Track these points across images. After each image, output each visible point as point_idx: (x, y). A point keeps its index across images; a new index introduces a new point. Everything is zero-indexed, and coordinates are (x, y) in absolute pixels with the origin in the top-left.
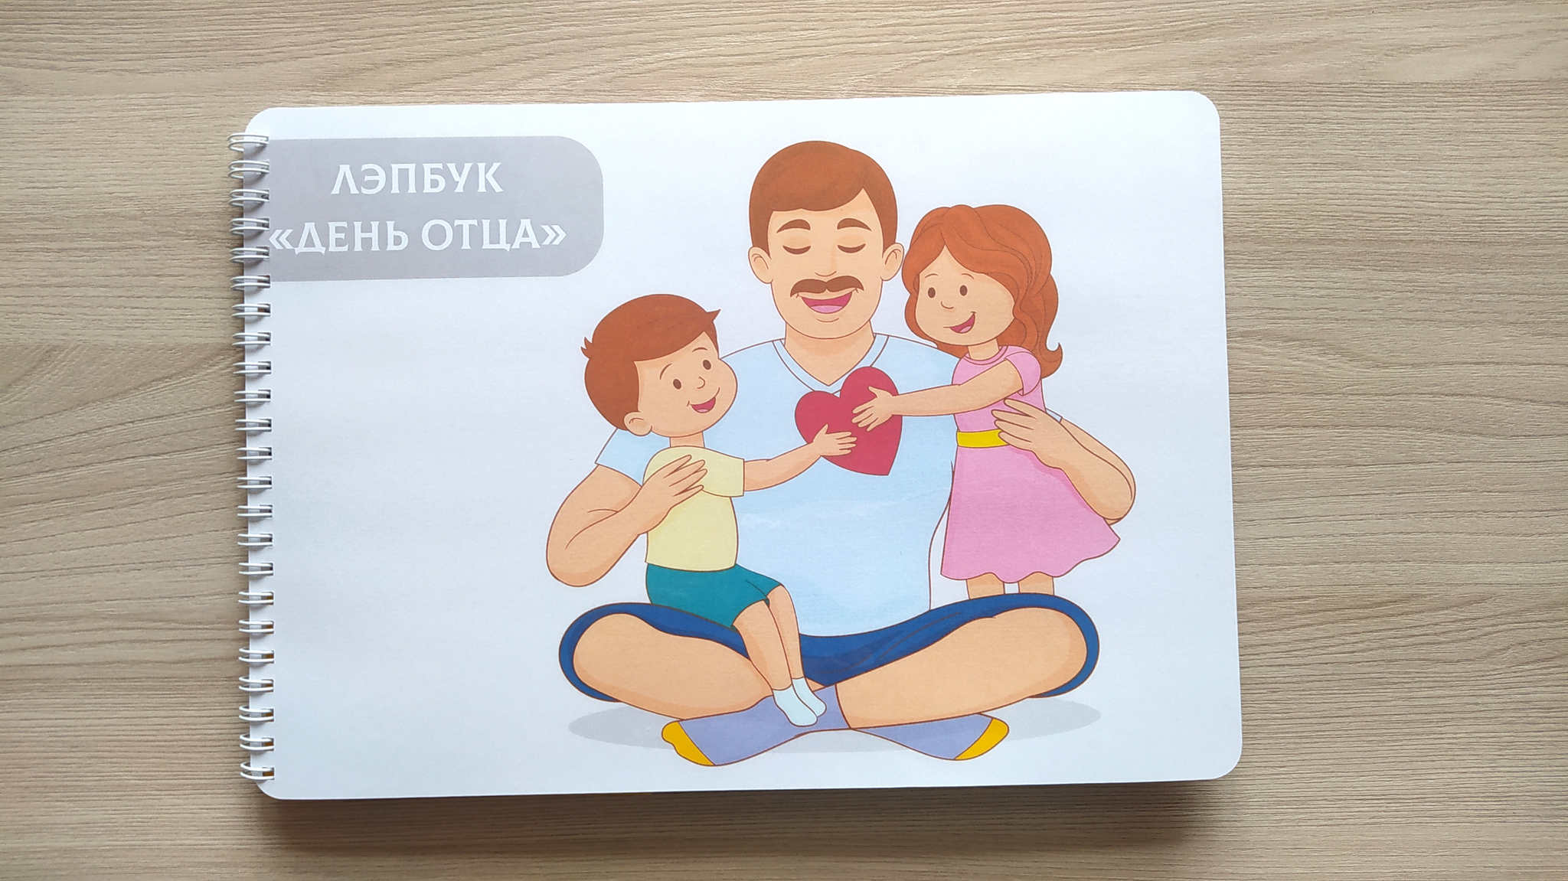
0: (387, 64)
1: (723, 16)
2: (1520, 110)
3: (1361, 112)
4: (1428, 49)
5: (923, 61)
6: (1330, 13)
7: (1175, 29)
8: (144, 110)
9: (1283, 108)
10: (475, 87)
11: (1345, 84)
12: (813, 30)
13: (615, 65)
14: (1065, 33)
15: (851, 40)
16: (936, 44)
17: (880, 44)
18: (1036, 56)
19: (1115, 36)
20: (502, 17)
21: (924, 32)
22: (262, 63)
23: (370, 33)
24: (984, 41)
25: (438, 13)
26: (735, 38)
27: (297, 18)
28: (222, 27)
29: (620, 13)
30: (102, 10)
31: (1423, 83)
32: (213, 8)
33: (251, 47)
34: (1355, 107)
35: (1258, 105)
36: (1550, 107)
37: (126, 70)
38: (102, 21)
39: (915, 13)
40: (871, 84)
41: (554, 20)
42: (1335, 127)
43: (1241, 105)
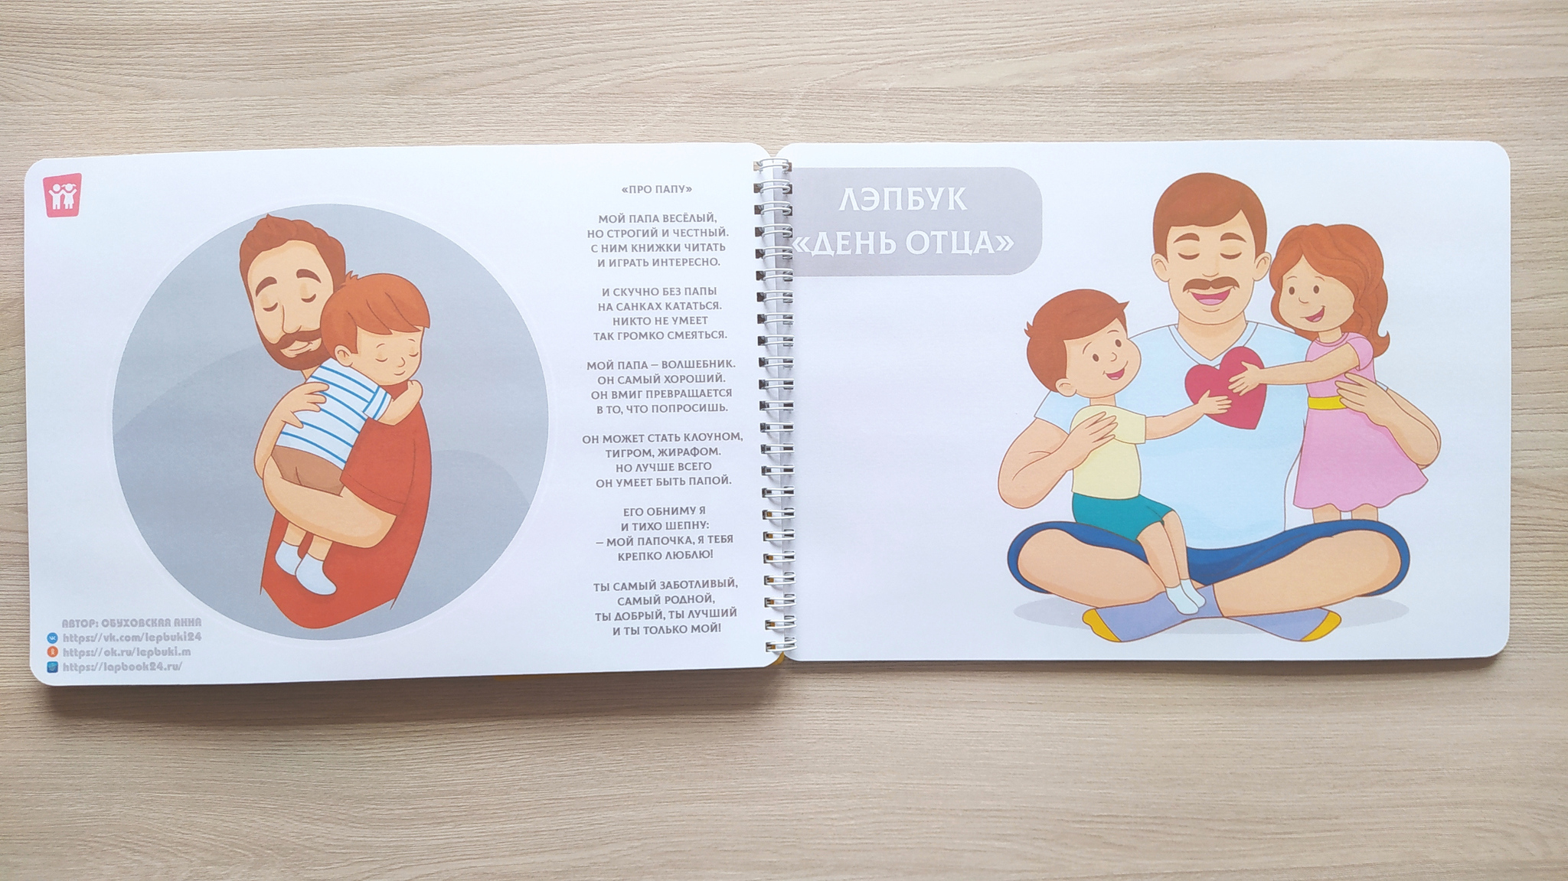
0: (445, 74)
1: (706, 35)
2: (1329, 103)
3: (1204, 106)
4: (1259, 55)
5: (862, 69)
6: (1180, 28)
7: (1058, 43)
8: (254, 109)
9: (1142, 104)
10: (514, 92)
11: (1192, 84)
12: (776, 45)
13: (623, 73)
14: (972, 47)
15: (806, 53)
16: (872, 56)
17: (829, 56)
18: (950, 65)
19: (1011, 49)
20: (534, 37)
21: (863, 47)
22: (346, 73)
23: (430, 48)
24: (910, 53)
25: (484, 34)
26: (715, 52)
27: (374, 37)
28: (314, 45)
29: (626, 33)
30: (221, 32)
31: (1254, 82)
32: (306, 29)
33: (338, 60)
34: (1200, 102)
35: (1123, 102)
36: (1353, 101)
37: (239, 79)
38: (221, 40)
39: (856, 32)
40: (822, 88)
41: (574, 39)
42: (1183, 118)
43: (1109, 102)
